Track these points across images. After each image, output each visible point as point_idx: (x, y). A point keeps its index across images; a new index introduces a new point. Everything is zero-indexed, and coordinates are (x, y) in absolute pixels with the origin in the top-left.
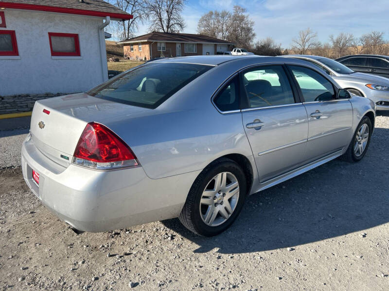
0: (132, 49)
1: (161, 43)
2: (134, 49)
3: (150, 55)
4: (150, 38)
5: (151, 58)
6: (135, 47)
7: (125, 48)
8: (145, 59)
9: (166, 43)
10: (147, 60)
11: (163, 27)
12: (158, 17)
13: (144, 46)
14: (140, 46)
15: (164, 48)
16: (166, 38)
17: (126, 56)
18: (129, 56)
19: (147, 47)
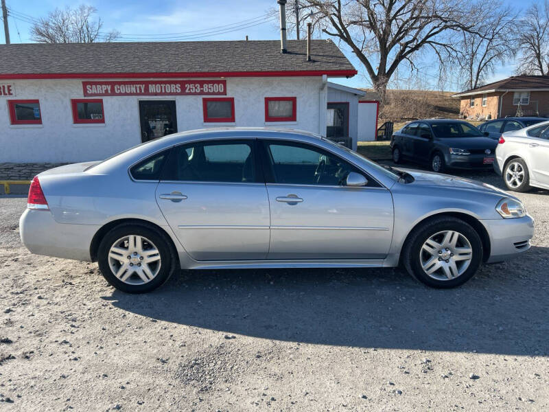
0: (473, 104)
1: (520, 93)
2: (475, 104)
3: (499, 112)
4: (501, 87)
5: (498, 116)
6: (478, 101)
7: (463, 103)
8: (490, 117)
9: (531, 92)
10: (493, 119)
11: (541, 67)
12: (533, 52)
13: (490, 98)
14: (485, 99)
15: (525, 100)
16: (532, 85)
17: (462, 114)
18: (466, 114)
19: (495, 100)
